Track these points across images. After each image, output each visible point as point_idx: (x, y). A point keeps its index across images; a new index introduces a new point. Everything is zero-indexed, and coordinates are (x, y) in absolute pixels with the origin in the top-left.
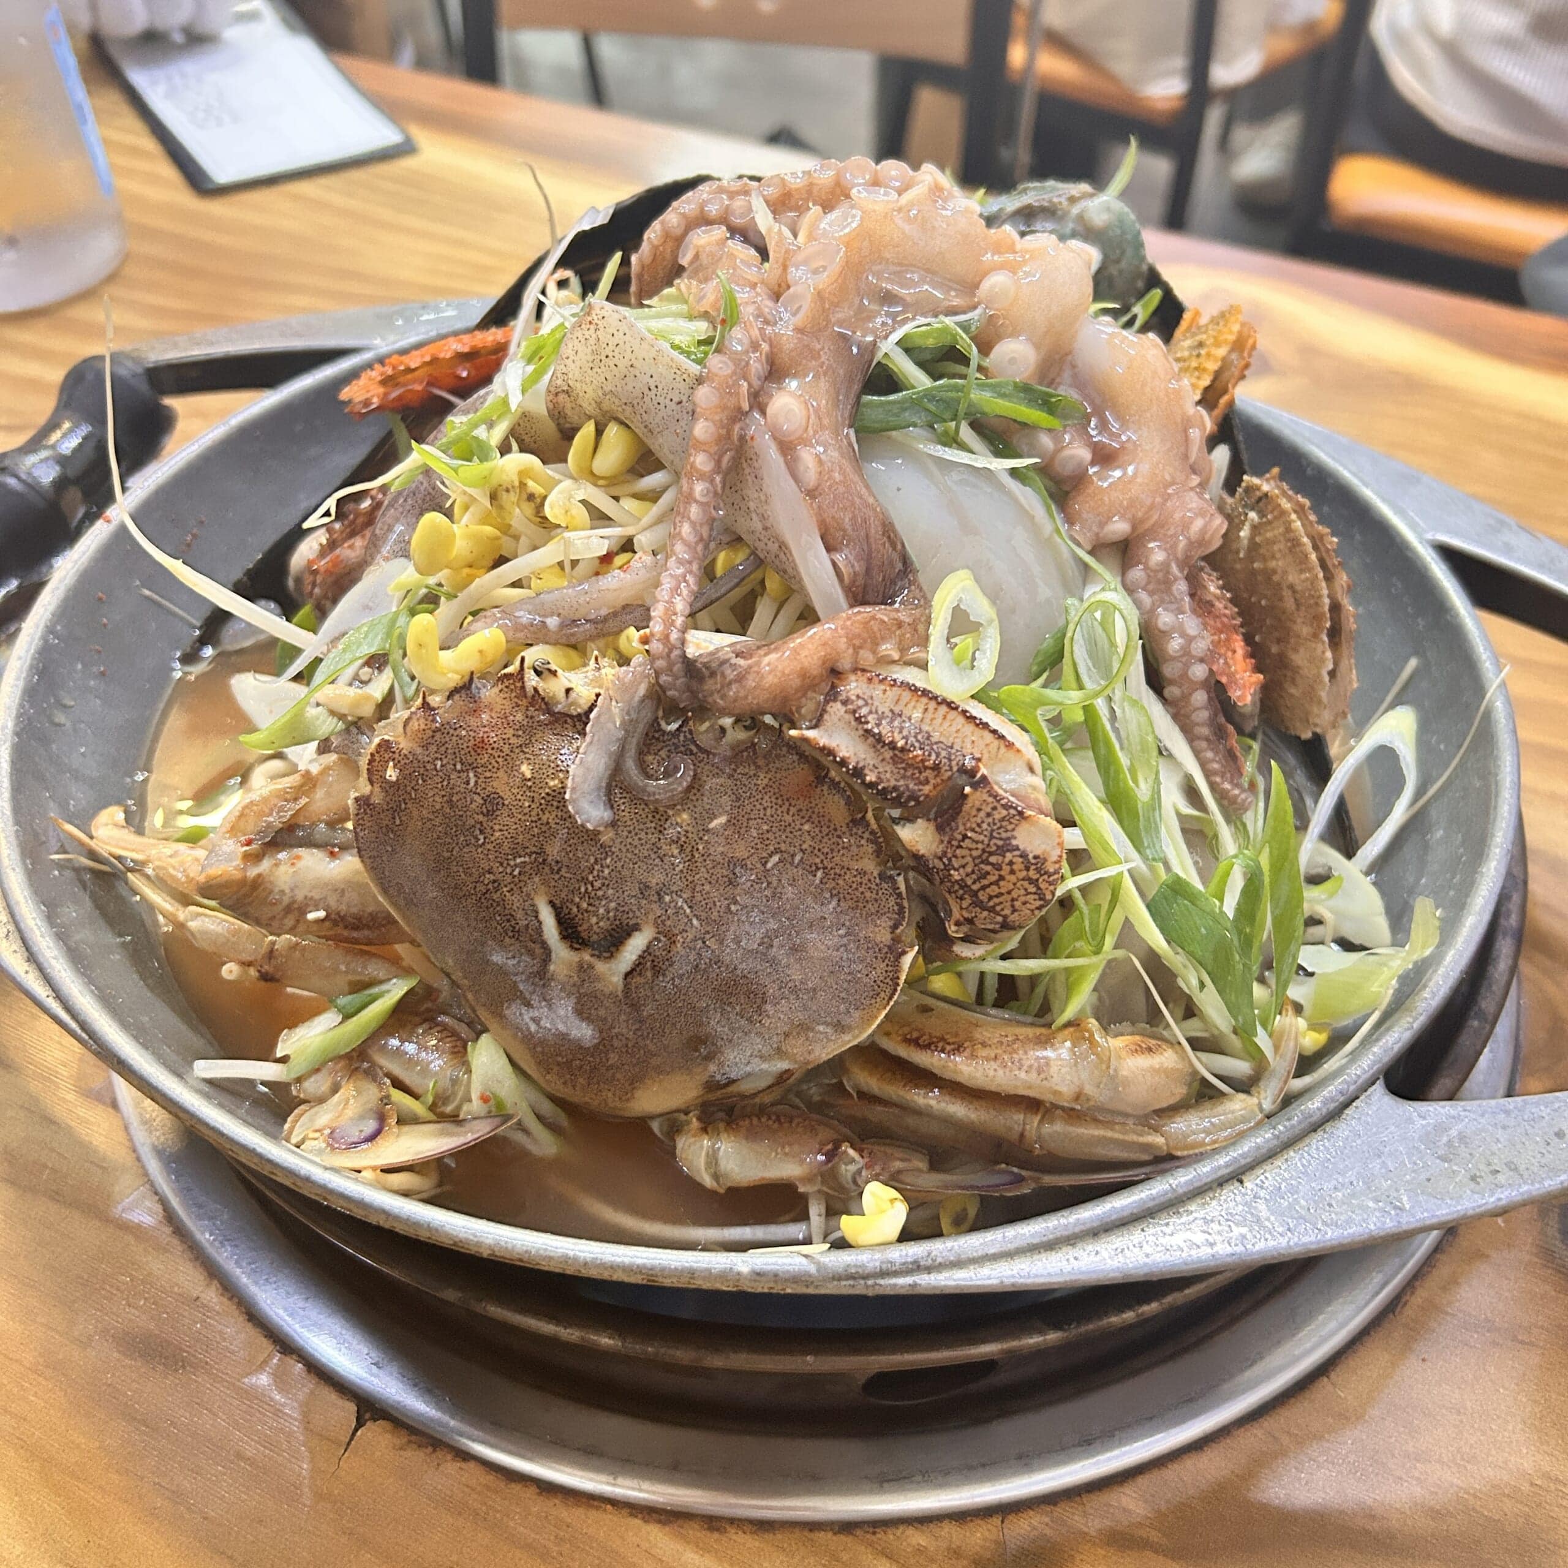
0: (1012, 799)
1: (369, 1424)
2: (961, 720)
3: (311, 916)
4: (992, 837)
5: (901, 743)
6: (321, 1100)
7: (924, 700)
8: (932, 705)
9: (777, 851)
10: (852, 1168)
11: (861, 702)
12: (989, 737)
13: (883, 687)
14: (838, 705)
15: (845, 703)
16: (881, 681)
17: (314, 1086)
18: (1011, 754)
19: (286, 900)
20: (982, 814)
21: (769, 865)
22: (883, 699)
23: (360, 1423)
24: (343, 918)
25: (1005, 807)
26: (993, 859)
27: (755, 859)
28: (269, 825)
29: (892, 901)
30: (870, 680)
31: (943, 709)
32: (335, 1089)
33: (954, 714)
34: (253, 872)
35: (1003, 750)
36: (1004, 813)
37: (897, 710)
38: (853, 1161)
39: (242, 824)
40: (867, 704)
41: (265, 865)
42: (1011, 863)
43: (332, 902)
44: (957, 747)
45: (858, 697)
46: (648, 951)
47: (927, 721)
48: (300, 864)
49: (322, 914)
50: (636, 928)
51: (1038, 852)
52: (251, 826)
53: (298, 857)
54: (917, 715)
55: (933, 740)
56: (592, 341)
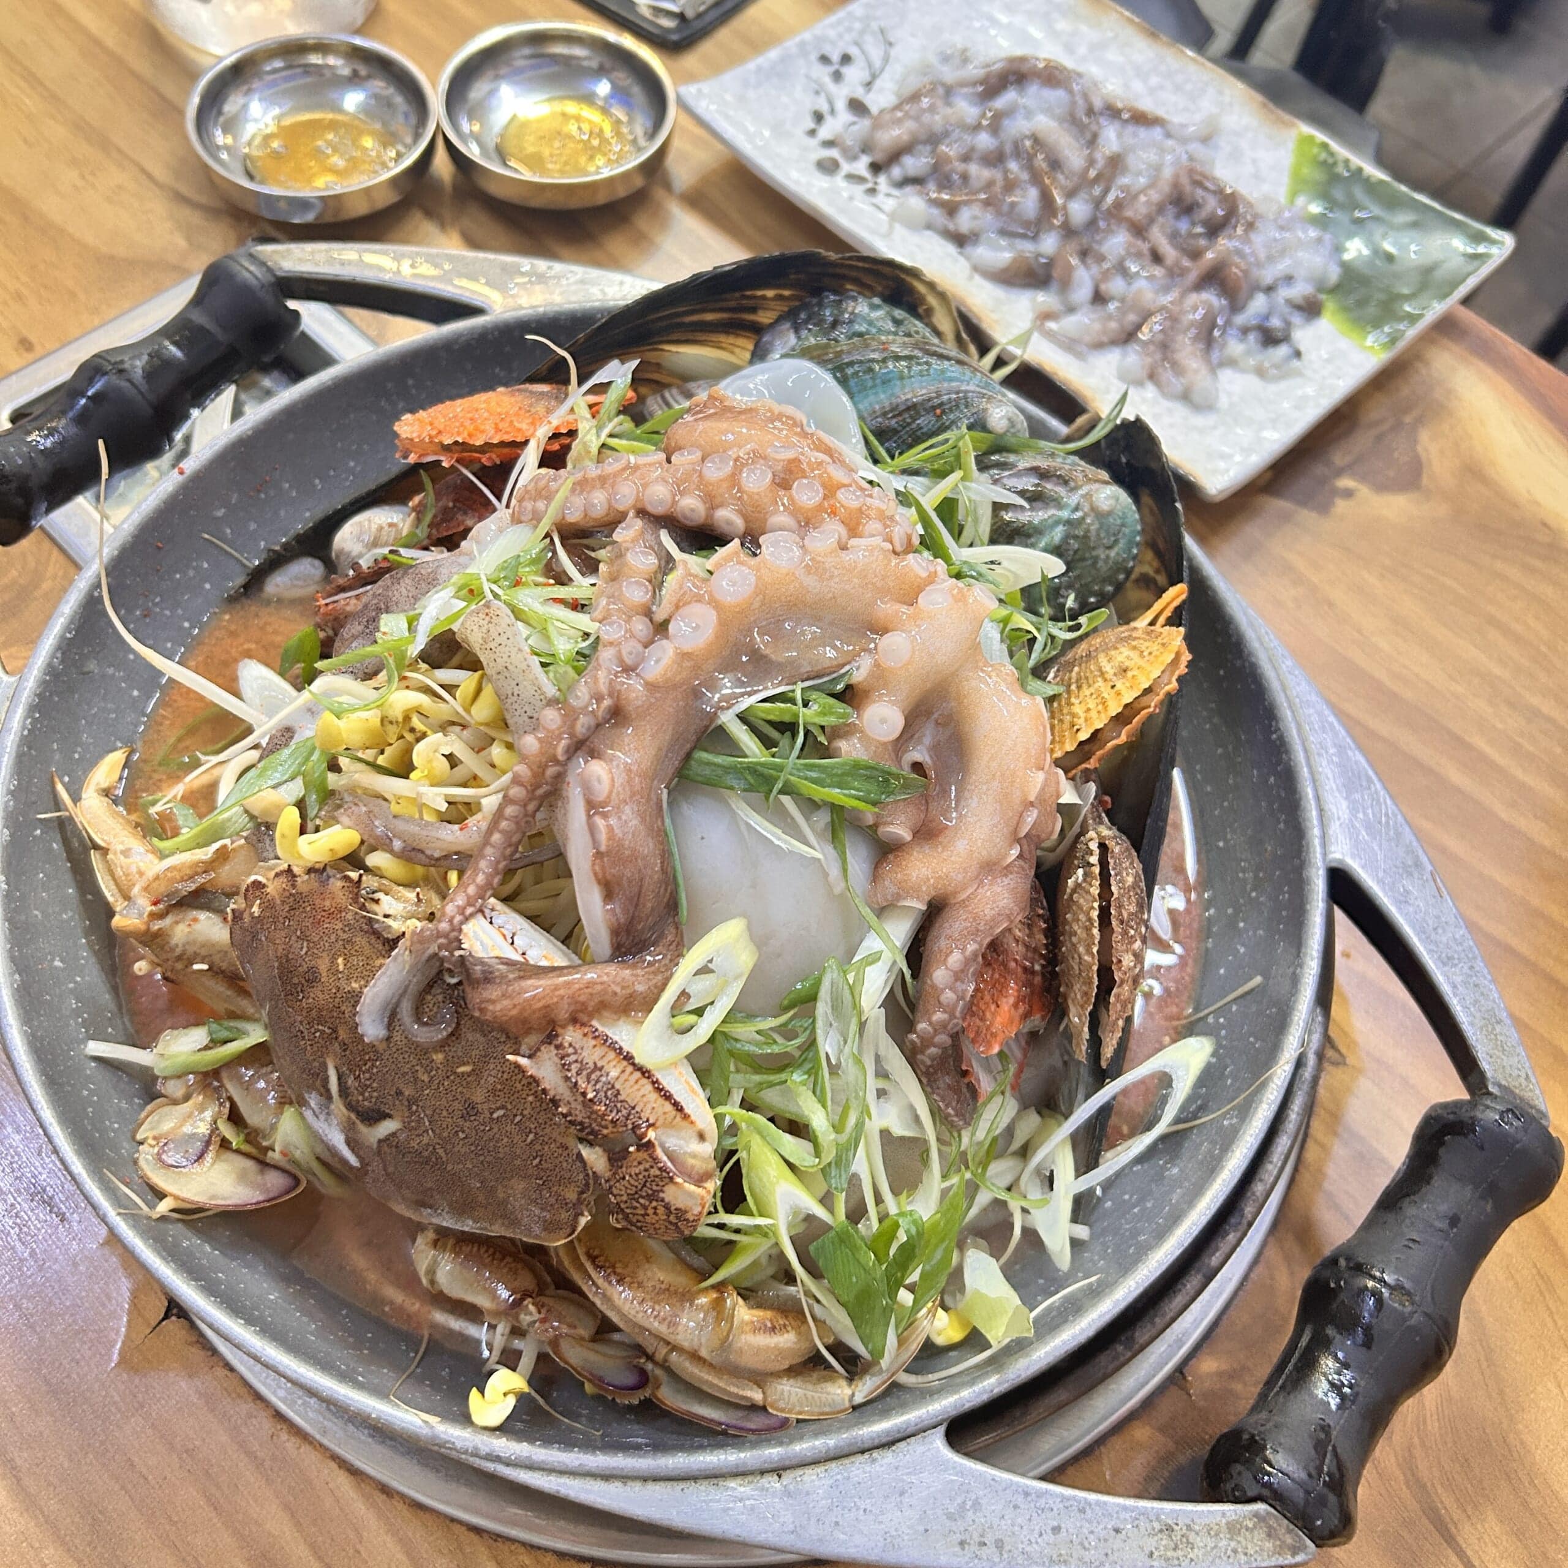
0: (669, 1164)
1: (174, 1318)
2: (649, 1087)
3: (196, 967)
4: (644, 1185)
5: (590, 1096)
6: (175, 1102)
7: (625, 1063)
8: (630, 1069)
9: (503, 1107)
10: (528, 1319)
11: (571, 1050)
12: (668, 1107)
13: (594, 1042)
14: (552, 1048)
15: (558, 1047)
16: (595, 1038)
17: (175, 1089)
18: (685, 1124)
19: (178, 951)
20: (642, 1167)
21: (495, 1115)
22: (591, 1053)
23: (166, 1317)
24: (223, 972)
25: (660, 1169)
26: (642, 1201)
27: (485, 1106)
28: (177, 891)
29: (581, 1176)
30: (585, 1035)
31: (638, 1074)
32: (187, 1098)
33: (645, 1081)
34: (156, 926)
35: (678, 1119)
36: (658, 1173)
37: (599, 1064)
38: (531, 1314)
39: (155, 885)
40: (576, 1053)
41: (168, 921)
42: (655, 1208)
43: (216, 959)
44: (638, 1109)
45: (570, 1045)
46: (394, 1134)
47: (622, 1079)
48: (197, 927)
49: (205, 967)
50: (387, 1116)
51: (680, 1205)
52: (162, 888)
53: (195, 920)
54: (614, 1073)
55: (620, 1098)
56: (484, 630)
